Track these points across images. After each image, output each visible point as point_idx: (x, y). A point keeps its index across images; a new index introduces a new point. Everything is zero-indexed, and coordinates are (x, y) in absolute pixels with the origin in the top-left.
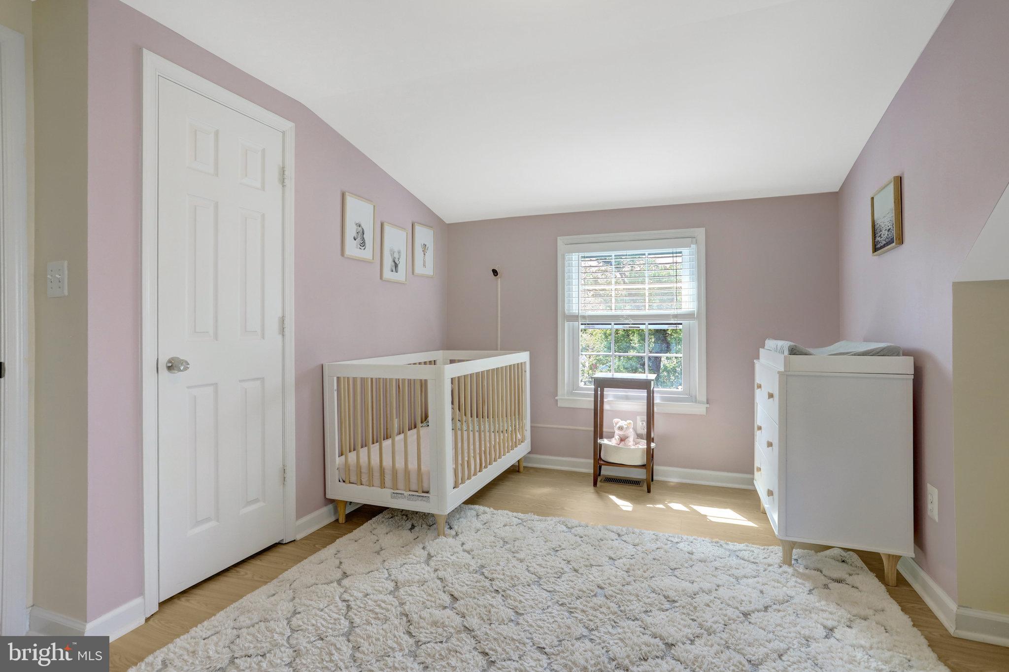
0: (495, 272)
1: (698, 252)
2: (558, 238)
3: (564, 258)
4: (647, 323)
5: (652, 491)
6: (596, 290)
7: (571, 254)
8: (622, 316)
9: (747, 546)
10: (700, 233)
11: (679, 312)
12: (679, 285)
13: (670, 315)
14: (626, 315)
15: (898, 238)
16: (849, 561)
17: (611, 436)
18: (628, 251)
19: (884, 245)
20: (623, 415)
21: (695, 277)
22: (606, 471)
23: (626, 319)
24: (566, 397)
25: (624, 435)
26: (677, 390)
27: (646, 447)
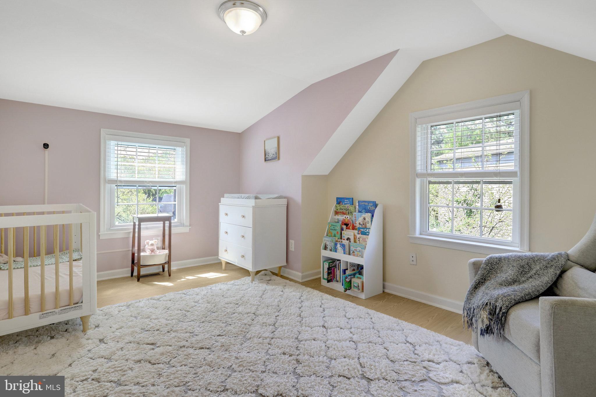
0: (46, 146)
1: (186, 150)
2: (102, 130)
3: (105, 143)
4: (158, 186)
5: (171, 275)
6: (126, 165)
7: (110, 141)
8: (146, 182)
9: (234, 281)
10: (188, 141)
11: (175, 180)
12: (175, 166)
13: (173, 182)
14: (148, 181)
15: (277, 157)
16: (267, 274)
17: (144, 251)
18: (150, 145)
19: (271, 159)
20: (151, 238)
21: (185, 163)
22: (143, 271)
23: (148, 183)
24: (106, 233)
25: (153, 248)
26: (174, 221)
27: (168, 252)
